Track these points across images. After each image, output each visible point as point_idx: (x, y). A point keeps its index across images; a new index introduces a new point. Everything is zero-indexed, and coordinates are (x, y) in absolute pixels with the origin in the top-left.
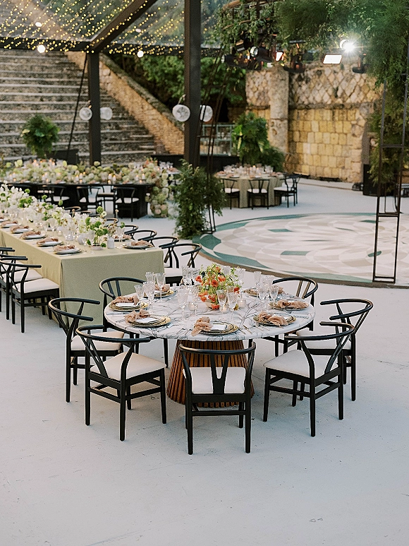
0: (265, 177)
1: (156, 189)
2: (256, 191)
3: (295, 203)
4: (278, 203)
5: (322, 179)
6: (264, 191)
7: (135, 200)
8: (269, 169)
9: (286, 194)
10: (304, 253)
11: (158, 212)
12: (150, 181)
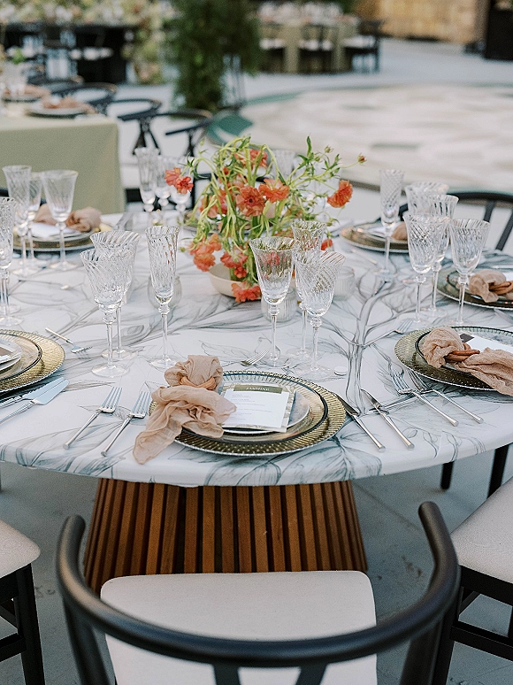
0: (328, 22)
1: (142, 34)
2: (313, 45)
3: (377, 68)
4: (349, 68)
5: (412, 38)
6: (327, 45)
7: (105, 53)
8: (334, 10)
9: (363, 52)
10: (412, 147)
11: (145, 75)
12: (131, 20)
